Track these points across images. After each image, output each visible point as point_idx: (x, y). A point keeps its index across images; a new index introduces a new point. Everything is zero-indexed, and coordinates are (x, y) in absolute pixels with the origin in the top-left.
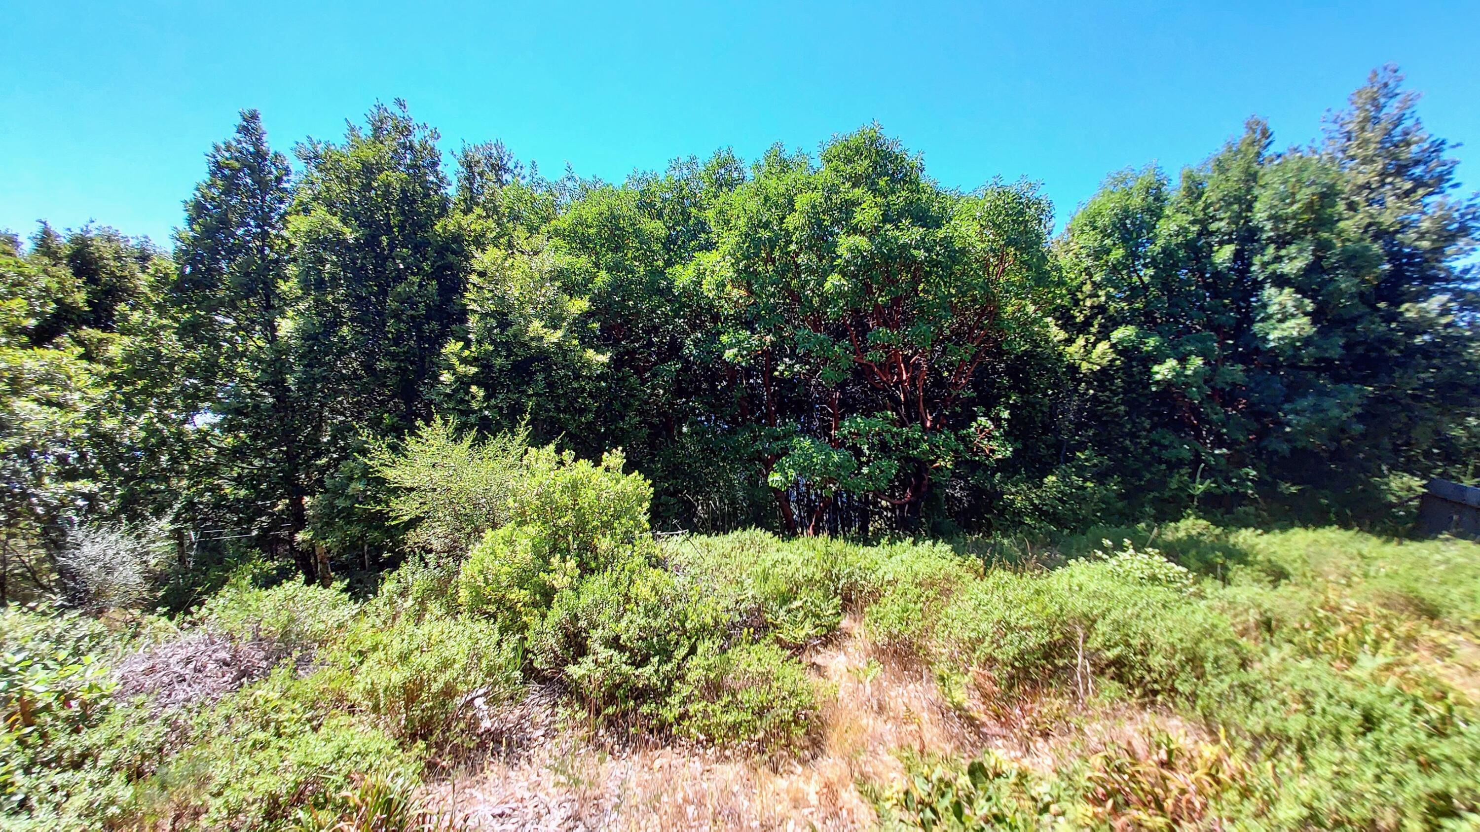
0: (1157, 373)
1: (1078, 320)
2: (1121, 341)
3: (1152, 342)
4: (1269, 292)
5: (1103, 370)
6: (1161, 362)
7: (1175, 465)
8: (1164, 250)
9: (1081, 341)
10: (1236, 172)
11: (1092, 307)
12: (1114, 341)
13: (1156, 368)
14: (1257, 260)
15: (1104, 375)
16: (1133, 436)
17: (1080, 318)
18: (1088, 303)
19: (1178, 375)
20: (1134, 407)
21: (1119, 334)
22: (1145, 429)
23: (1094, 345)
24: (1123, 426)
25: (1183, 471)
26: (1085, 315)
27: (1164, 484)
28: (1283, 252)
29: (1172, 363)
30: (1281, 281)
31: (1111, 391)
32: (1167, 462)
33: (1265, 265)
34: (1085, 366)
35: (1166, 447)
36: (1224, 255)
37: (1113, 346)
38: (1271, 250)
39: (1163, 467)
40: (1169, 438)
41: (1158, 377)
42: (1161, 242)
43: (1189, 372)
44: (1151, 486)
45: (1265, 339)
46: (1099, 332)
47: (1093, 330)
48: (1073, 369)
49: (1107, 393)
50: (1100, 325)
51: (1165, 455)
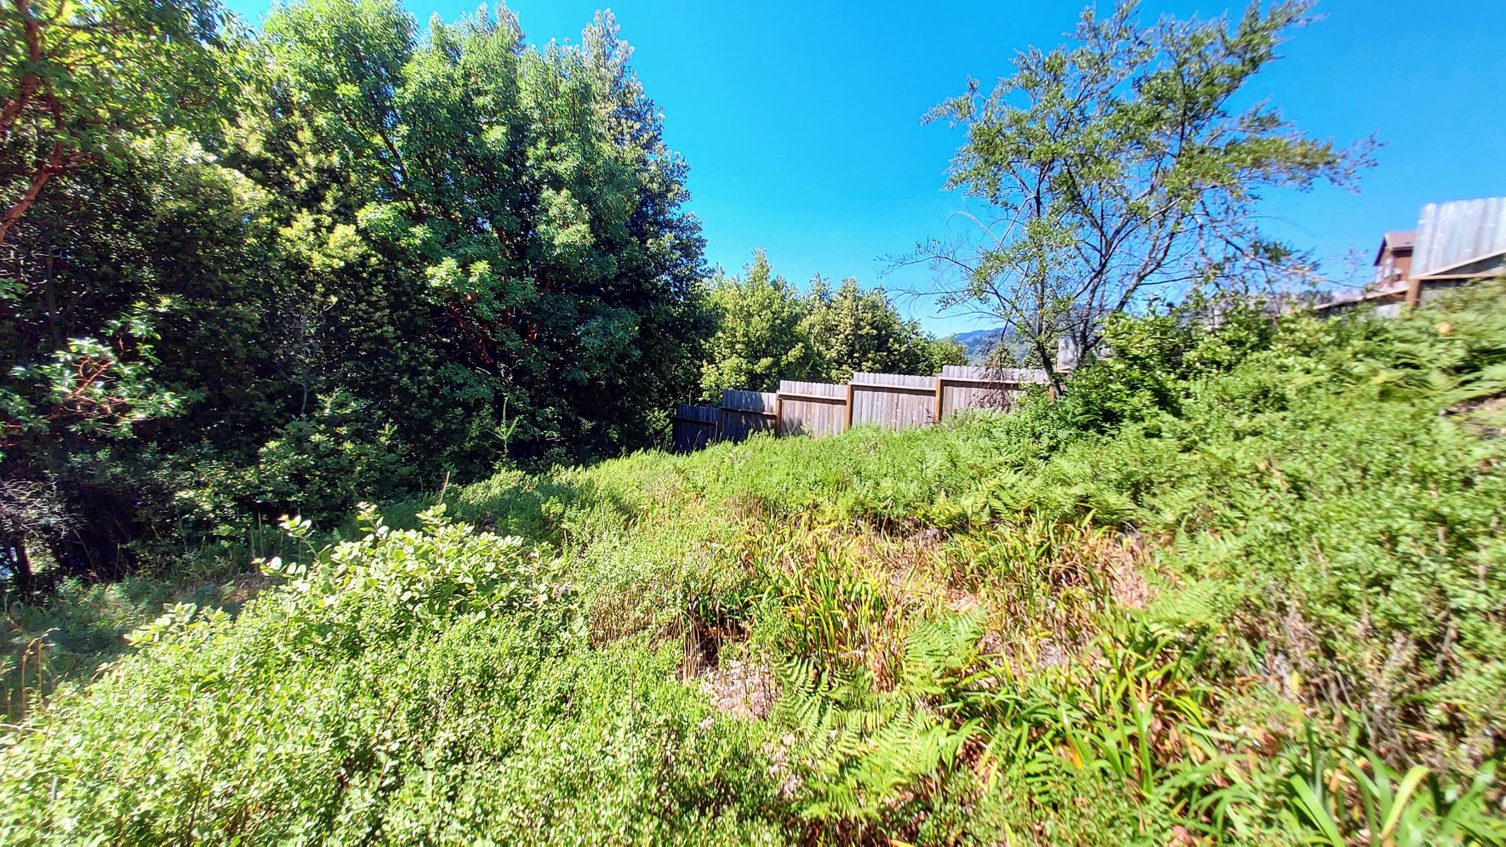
0: (433, 276)
1: (297, 188)
2: (374, 227)
3: (420, 232)
4: (547, 193)
5: (349, 268)
6: (437, 262)
7: (472, 408)
9: (306, 221)
10: (493, 44)
11: (319, 170)
12: (362, 225)
13: (430, 271)
14: (530, 151)
15: (352, 277)
16: (414, 373)
17: (300, 186)
18: (312, 161)
19: (459, 282)
20: (409, 331)
21: (369, 214)
22: (427, 361)
23: (330, 229)
24: (396, 357)
25: (484, 413)
26: (309, 182)
27: (462, 433)
28: (555, 150)
29: (449, 263)
30: (557, 183)
31: (369, 303)
32: (464, 405)
33: (539, 160)
34: (318, 260)
35: (460, 387)
36: (495, 135)
37: (363, 233)
38: (542, 144)
39: (459, 411)
40: (462, 375)
41: (435, 283)
42: (412, 87)
43: (472, 280)
44: (445, 437)
45: (549, 245)
46: (336, 211)
47: (328, 206)
48: (298, 265)
49: (363, 306)
50: (336, 201)
51: (460, 395)
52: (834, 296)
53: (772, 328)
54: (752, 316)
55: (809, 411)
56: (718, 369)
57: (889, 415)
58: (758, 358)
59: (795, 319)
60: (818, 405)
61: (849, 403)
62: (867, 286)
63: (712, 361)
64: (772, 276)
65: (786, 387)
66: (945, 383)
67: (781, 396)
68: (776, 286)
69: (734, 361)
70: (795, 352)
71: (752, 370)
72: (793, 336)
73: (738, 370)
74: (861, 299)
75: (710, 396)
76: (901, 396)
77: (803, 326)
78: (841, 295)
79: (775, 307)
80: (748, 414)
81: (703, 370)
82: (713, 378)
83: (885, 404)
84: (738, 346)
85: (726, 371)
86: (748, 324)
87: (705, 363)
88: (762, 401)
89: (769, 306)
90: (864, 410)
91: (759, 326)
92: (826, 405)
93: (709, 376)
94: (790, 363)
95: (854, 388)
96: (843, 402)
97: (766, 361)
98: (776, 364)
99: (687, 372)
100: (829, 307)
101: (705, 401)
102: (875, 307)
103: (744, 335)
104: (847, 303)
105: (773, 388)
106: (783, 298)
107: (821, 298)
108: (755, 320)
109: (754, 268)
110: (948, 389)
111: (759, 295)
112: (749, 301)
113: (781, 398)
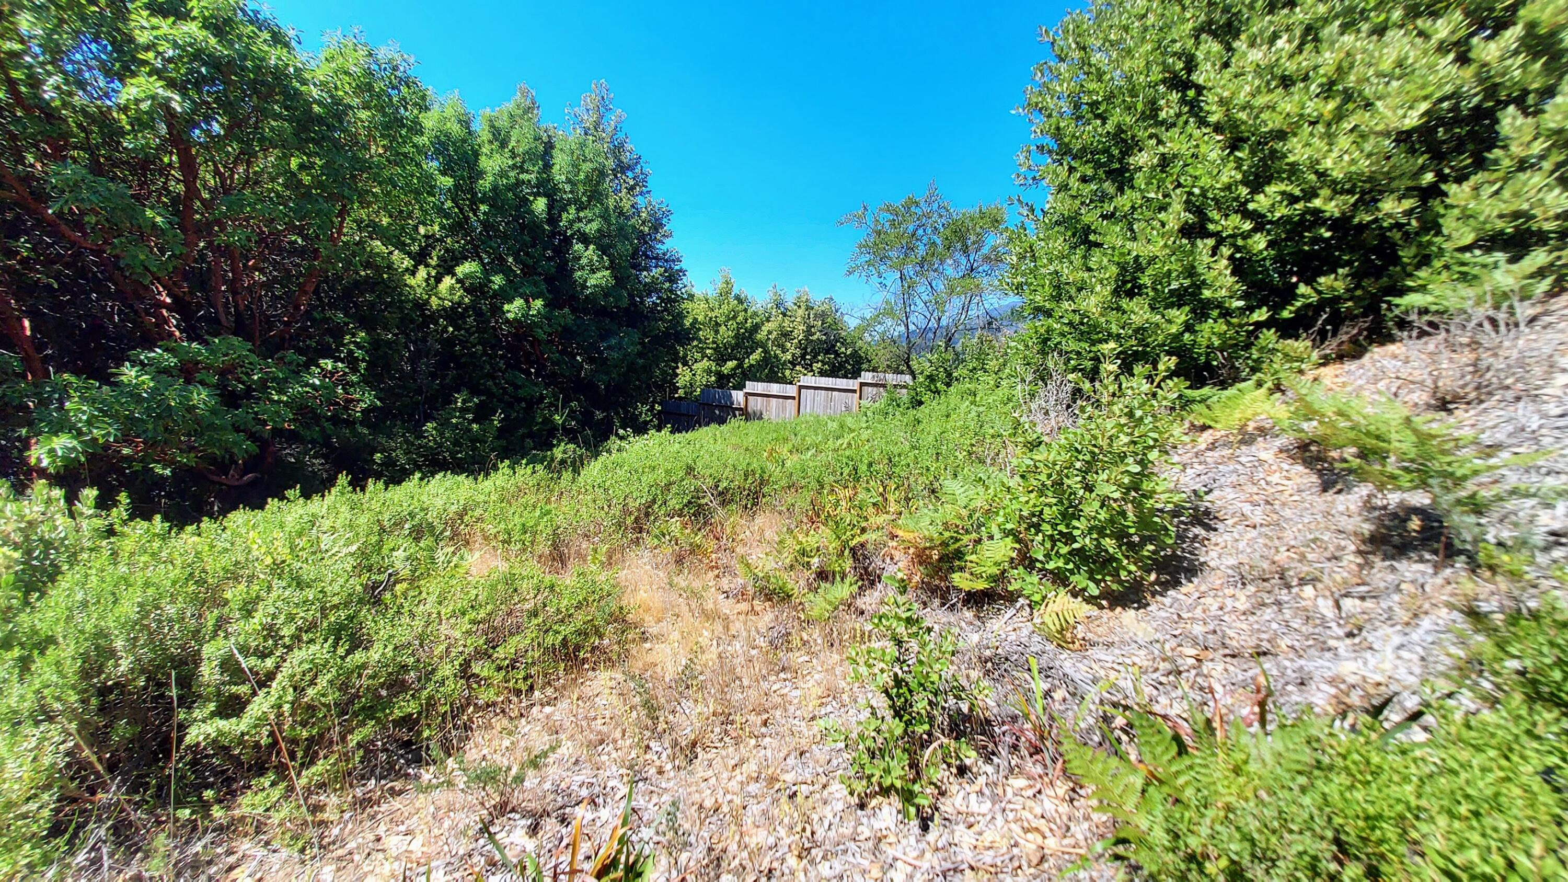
0: (509, 311)
1: (412, 249)
2: (467, 276)
3: (497, 281)
4: (578, 247)
5: (454, 307)
6: (510, 301)
8: (495, 188)
9: (422, 272)
11: (427, 237)
12: (460, 277)
13: (506, 307)
14: (564, 215)
15: (453, 314)
18: (421, 231)
19: (525, 315)
21: (463, 269)
22: (501, 370)
23: (438, 279)
25: (542, 406)
26: (420, 245)
27: (529, 420)
28: (582, 214)
29: (519, 302)
30: (585, 239)
32: (527, 400)
33: (571, 223)
34: (433, 302)
36: (540, 205)
37: (461, 282)
38: (572, 210)
39: (523, 405)
40: (520, 378)
41: (510, 316)
42: (488, 177)
43: (532, 312)
45: (584, 286)
46: (440, 265)
47: (433, 262)
48: (421, 305)
50: (438, 257)
51: (522, 393)
52: (789, 305)
53: (736, 337)
54: (720, 325)
55: (768, 403)
56: (692, 370)
57: (825, 407)
58: (725, 361)
59: (756, 328)
60: (774, 399)
61: (797, 398)
62: (817, 297)
63: (685, 364)
64: (736, 291)
65: (750, 386)
66: (862, 385)
67: (746, 393)
68: (738, 298)
69: (705, 363)
70: (756, 357)
71: (720, 371)
72: (753, 342)
73: (709, 372)
74: (812, 308)
75: (685, 392)
76: (834, 393)
77: (763, 332)
78: (795, 304)
79: (740, 318)
80: (721, 407)
81: (678, 371)
82: (687, 378)
83: (823, 399)
84: (708, 352)
85: (699, 372)
86: (717, 332)
87: (680, 365)
88: (731, 397)
89: (734, 318)
90: (808, 403)
91: (726, 334)
92: (781, 400)
93: (683, 376)
94: (751, 366)
95: (801, 387)
96: (793, 398)
97: (731, 364)
98: (740, 366)
99: (664, 373)
100: (784, 315)
101: (680, 397)
102: (823, 316)
103: (713, 342)
104: (800, 312)
105: (740, 387)
106: (746, 310)
107: (778, 307)
108: (722, 329)
109: (720, 285)
110: (865, 388)
111: (725, 308)
112: (716, 313)
113: (747, 395)
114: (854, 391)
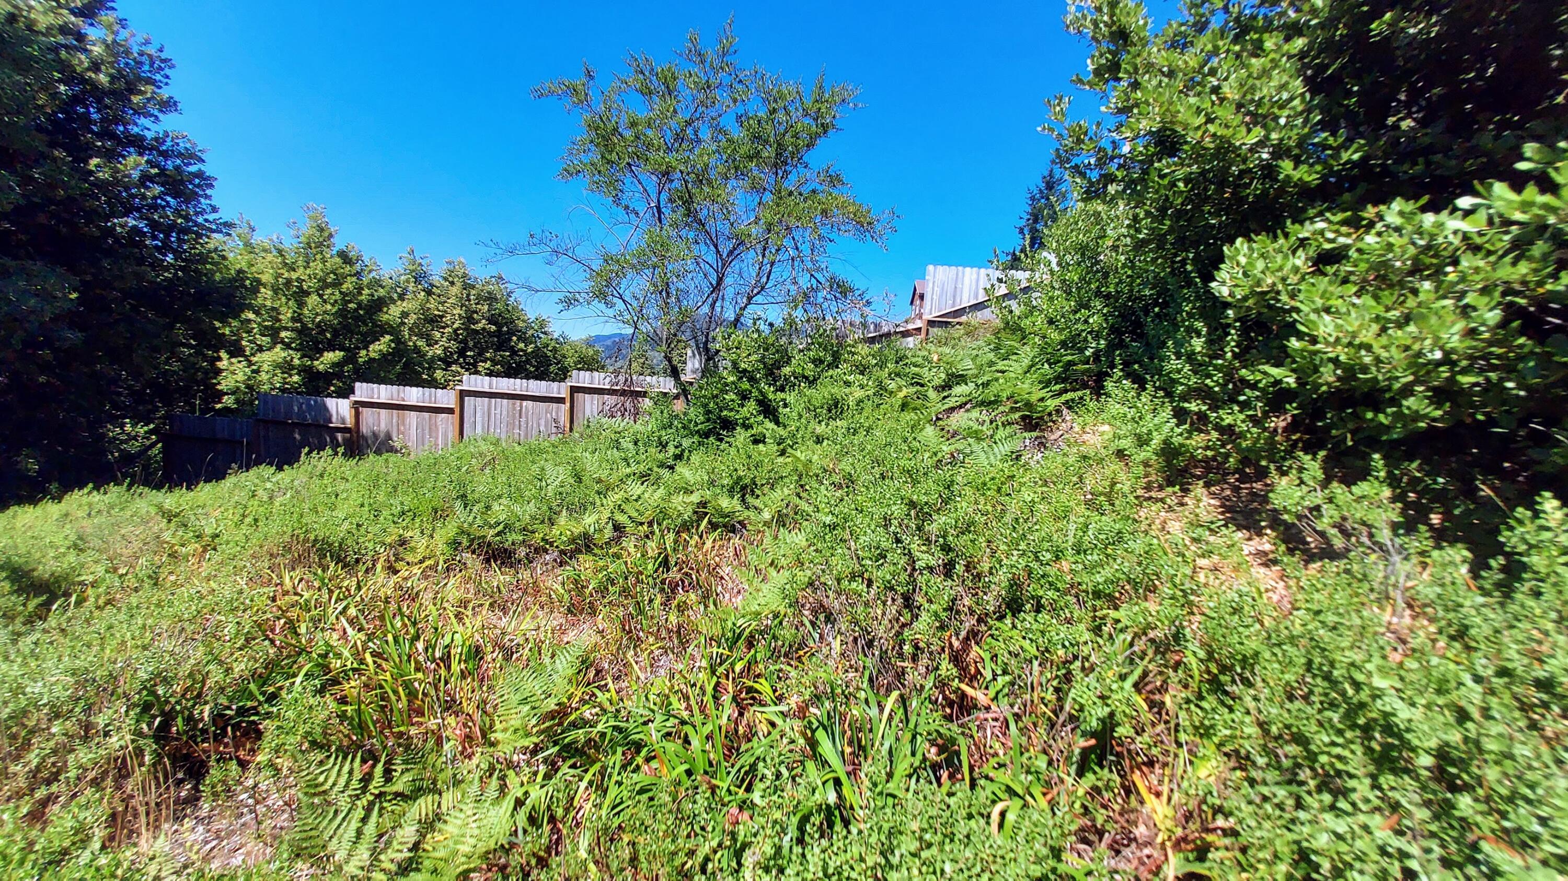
52: (436, 280)
53: (342, 313)
54: (308, 294)
55: (401, 421)
56: (250, 364)
57: (510, 425)
58: (321, 352)
59: (378, 305)
60: (413, 414)
61: (457, 411)
62: (481, 273)
63: (236, 351)
64: (339, 244)
65: (363, 391)
66: (574, 390)
67: (356, 402)
68: (345, 257)
69: (279, 353)
70: (380, 347)
71: (311, 367)
72: (375, 324)
73: (286, 367)
74: (473, 287)
75: (237, 401)
76: (525, 403)
77: (393, 313)
78: (446, 279)
79: (348, 286)
80: (303, 427)
81: (220, 365)
82: (240, 377)
83: (504, 413)
84: (283, 334)
85: (265, 367)
86: (301, 304)
87: (223, 354)
88: (326, 409)
89: (337, 284)
90: (479, 419)
91: (320, 309)
92: (426, 415)
93: (233, 374)
94: (372, 360)
95: (463, 394)
96: (450, 411)
97: (332, 356)
98: (350, 359)
99: (192, 366)
100: (429, 293)
101: (227, 409)
102: (491, 298)
103: (293, 319)
104: (454, 290)
105: (346, 392)
106: (358, 274)
107: (417, 281)
108: (313, 300)
109: (307, 229)
110: (579, 396)
111: (317, 267)
112: (300, 273)
113: (358, 406)
114: (560, 400)
